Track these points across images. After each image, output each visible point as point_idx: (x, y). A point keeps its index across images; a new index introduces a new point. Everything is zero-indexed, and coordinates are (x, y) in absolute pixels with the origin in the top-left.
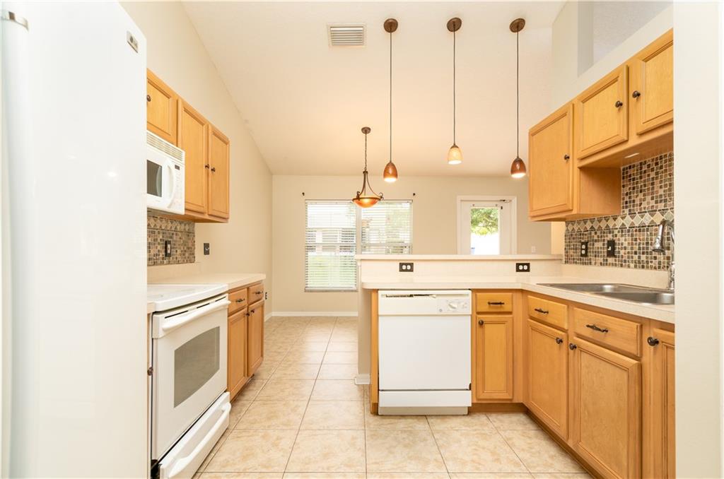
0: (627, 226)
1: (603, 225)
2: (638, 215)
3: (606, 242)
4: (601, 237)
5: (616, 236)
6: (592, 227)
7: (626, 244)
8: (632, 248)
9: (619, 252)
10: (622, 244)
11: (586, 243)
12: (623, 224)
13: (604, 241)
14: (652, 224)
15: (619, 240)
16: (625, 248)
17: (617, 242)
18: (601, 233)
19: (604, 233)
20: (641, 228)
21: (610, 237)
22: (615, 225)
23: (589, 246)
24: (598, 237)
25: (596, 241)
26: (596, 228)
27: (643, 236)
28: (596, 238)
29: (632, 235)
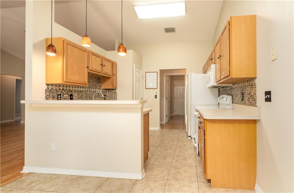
0: (77, 90)
1: (68, 88)
2: (79, 88)
3: (69, 95)
4: (67, 93)
5: (73, 93)
6: (63, 89)
7: (76, 96)
8: (78, 97)
9: (74, 98)
10: (75, 96)
11: (60, 95)
12: (75, 90)
13: (68, 94)
14: (83, 91)
15: (74, 94)
16: (76, 97)
17: (73, 95)
18: (67, 91)
19: (68, 91)
20: (80, 92)
21: (70, 93)
22: (72, 89)
23: (61, 96)
24: (66, 93)
25: (65, 94)
26: (65, 89)
27: (81, 94)
28: (65, 93)
29: (78, 93)
